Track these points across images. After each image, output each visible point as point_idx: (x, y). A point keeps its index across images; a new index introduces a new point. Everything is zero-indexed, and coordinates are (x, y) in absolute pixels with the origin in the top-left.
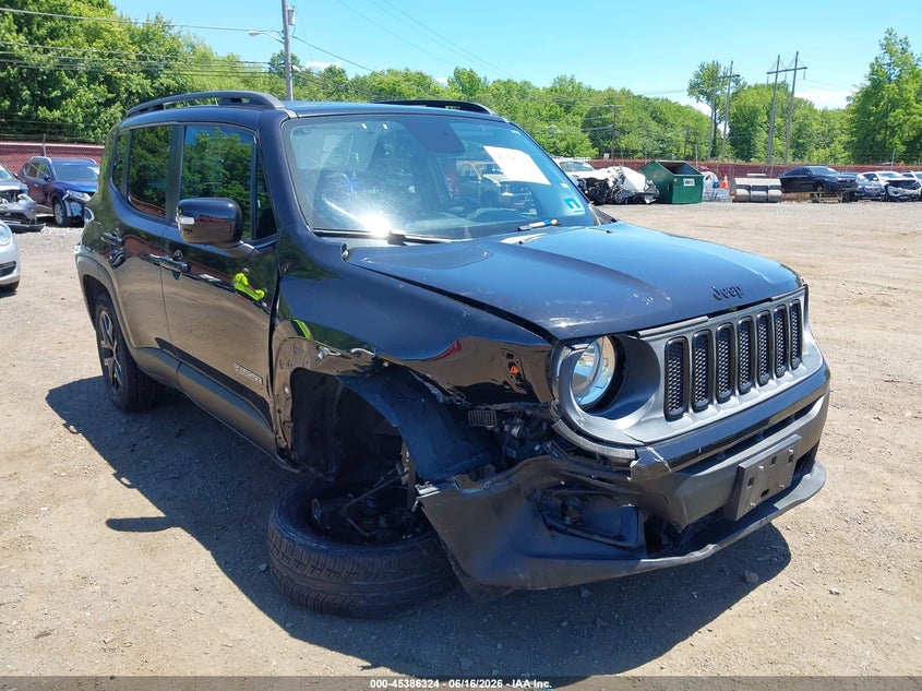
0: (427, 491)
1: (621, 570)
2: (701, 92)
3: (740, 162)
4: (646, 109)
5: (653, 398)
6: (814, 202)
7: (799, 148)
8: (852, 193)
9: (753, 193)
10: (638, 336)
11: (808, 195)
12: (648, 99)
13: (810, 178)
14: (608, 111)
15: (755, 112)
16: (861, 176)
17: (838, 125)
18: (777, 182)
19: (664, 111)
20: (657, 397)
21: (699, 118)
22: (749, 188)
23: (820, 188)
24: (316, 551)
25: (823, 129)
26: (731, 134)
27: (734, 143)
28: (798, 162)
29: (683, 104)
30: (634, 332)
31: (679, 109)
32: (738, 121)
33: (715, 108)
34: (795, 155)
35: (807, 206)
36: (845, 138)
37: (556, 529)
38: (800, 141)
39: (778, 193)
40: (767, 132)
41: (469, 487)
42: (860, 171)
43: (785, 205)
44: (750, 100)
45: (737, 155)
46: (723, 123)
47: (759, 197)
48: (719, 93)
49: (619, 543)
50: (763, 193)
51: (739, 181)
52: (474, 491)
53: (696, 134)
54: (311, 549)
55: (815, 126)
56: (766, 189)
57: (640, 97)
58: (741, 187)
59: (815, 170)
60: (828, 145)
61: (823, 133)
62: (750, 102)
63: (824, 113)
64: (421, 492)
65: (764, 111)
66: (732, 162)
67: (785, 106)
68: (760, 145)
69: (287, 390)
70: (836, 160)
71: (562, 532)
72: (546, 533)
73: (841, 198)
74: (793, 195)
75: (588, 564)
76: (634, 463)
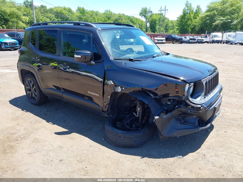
0: (157, 117)
1: (196, 131)
2: (143, 15)
3: (153, 33)
4: (129, 19)
5: (202, 94)
6: (173, 44)
7: (166, 30)
8: (182, 42)
9: (159, 41)
10: (201, 81)
11: (171, 42)
12: (129, 17)
13: (172, 38)
14: (119, 19)
15: (156, 20)
16: (183, 37)
17: (175, 24)
18: (165, 39)
19: (133, 20)
20: (203, 94)
21: (142, 22)
22: (158, 40)
23: (174, 40)
24: (124, 133)
25: (172, 25)
26: (150, 26)
27: (151, 28)
28: (166, 33)
29: (138, 18)
30: (200, 80)
31: (137, 19)
32: (152, 23)
33: (146, 19)
34: (166, 32)
35: (171, 45)
36: (177, 27)
37: (181, 123)
38: (167, 28)
39: (165, 41)
40: (159, 26)
41: (164, 116)
42: (183, 36)
43: (166, 44)
44: (154, 17)
45: (152, 31)
46: (148, 23)
47: (160, 42)
48: (147, 15)
49: (194, 125)
50: (161, 41)
51: (156, 38)
52: (165, 117)
53: (141, 26)
54: (122, 133)
55: (170, 24)
56: (162, 40)
57: (127, 16)
58: (156, 40)
59: (173, 36)
60: (173, 29)
61: (172, 26)
62: (154, 18)
63: (172, 21)
64: (155, 118)
65: (158, 20)
66: (151, 33)
67: (163, 19)
68: (157, 29)
69: (109, 97)
70: (175, 33)
71: (183, 124)
72: (180, 125)
73: (179, 43)
74: (168, 42)
75: (189, 130)
76: (201, 108)
